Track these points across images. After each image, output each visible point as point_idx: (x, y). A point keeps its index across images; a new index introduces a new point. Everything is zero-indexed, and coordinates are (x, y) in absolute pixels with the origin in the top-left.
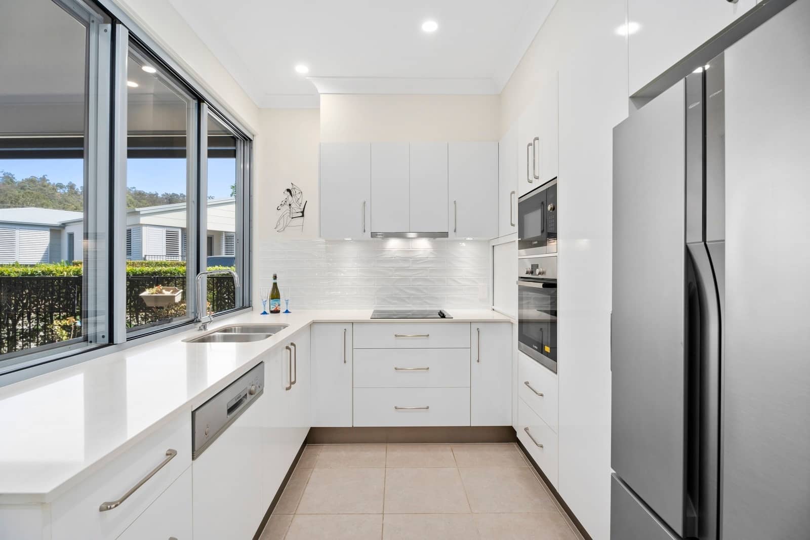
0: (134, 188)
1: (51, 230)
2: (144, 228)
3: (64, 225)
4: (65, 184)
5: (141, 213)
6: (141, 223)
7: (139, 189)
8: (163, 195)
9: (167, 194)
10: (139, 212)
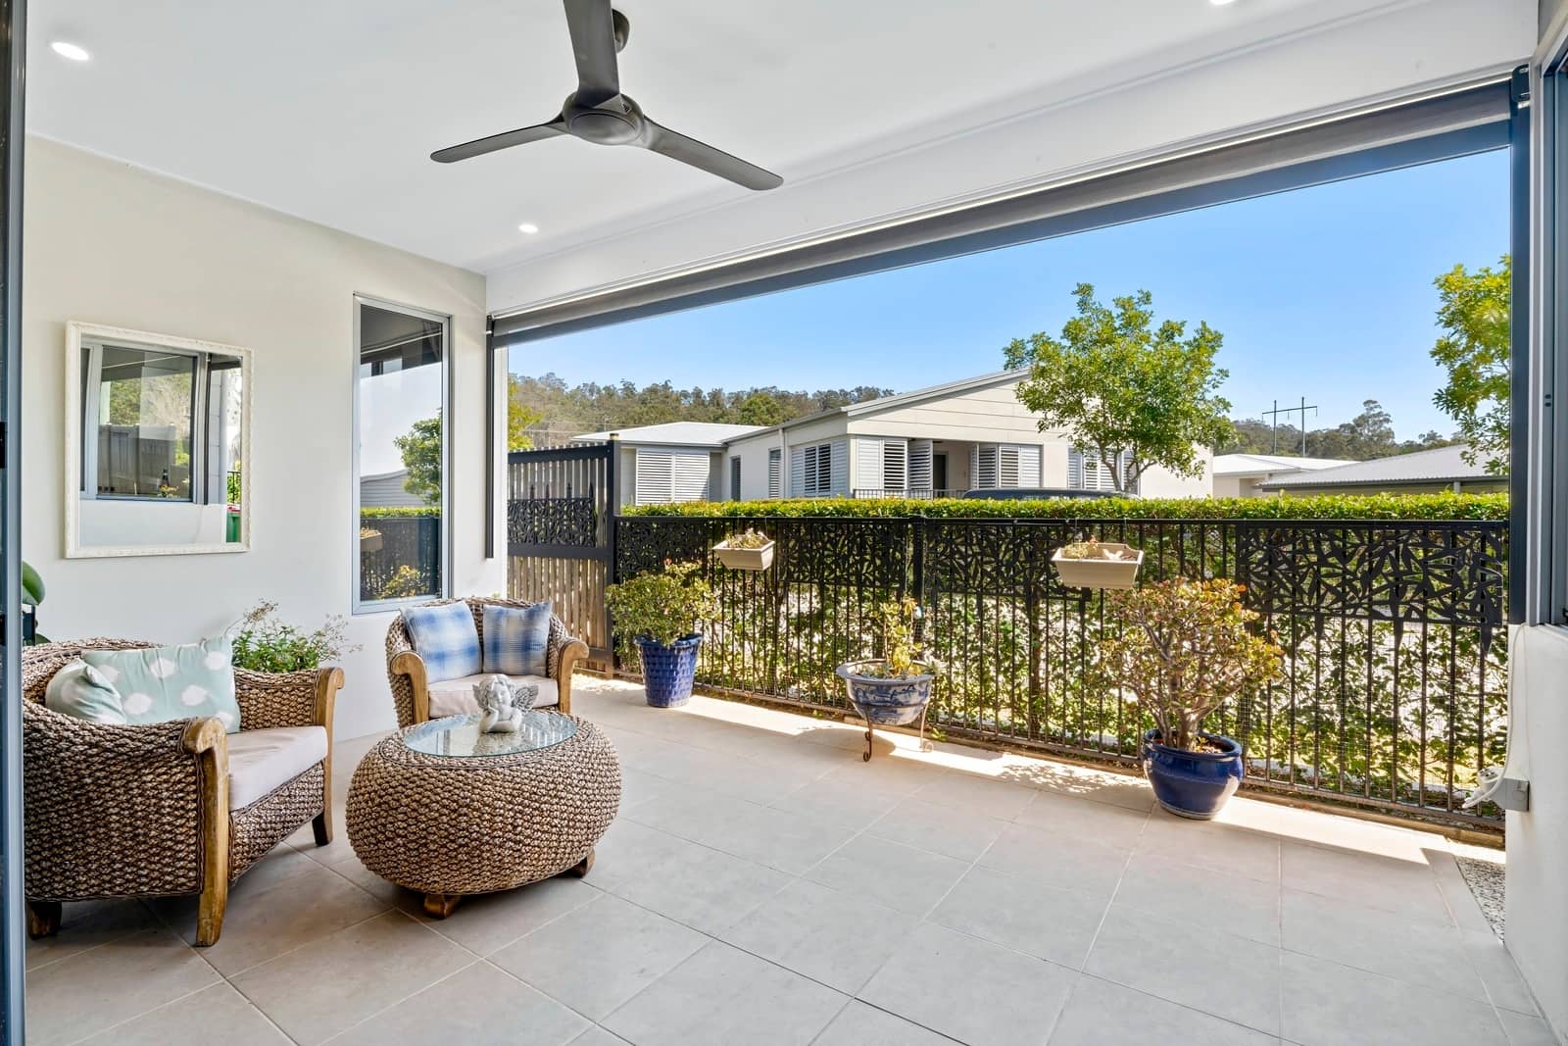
0: (774, 387)
1: (712, 455)
2: (853, 442)
3: (727, 445)
4: (690, 391)
5: (849, 414)
6: (848, 432)
7: (781, 388)
8: (815, 395)
9: (820, 393)
10: (846, 412)
